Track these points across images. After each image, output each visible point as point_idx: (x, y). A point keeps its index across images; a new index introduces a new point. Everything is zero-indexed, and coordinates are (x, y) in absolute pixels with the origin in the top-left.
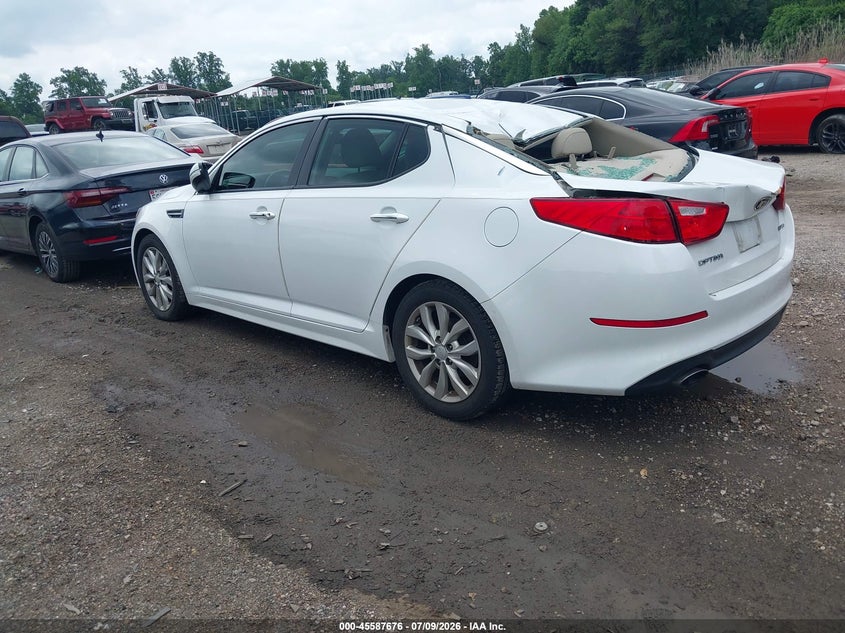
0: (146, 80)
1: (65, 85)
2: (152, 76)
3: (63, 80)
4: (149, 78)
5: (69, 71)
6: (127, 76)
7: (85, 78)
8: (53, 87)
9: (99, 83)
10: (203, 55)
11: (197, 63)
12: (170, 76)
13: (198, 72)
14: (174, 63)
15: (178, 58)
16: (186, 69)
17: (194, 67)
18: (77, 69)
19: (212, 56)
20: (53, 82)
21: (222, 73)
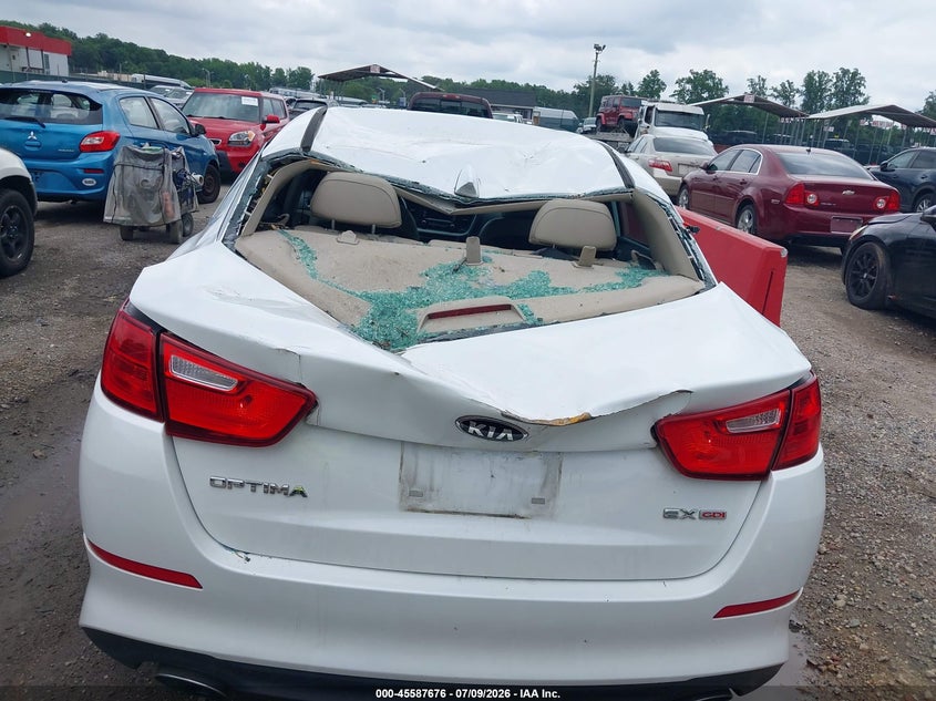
0: (772, 91)
1: (689, 87)
2: (779, 88)
3: (689, 81)
4: (775, 90)
5: (697, 73)
6: (753, 84)
7: (710, 82)
8: (677, 88)
9: (721, 89)
10: (845, 72)
11: (835, 80)
12: (798, 91)
13: (833, 90)
14: (810, 77)
15: (816, 71)
16: (821, 85)
17: (831, 84)
18: (706, 72)
19: (856, 73)
20: (679, 82)
21: (861, 94)
